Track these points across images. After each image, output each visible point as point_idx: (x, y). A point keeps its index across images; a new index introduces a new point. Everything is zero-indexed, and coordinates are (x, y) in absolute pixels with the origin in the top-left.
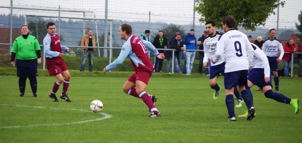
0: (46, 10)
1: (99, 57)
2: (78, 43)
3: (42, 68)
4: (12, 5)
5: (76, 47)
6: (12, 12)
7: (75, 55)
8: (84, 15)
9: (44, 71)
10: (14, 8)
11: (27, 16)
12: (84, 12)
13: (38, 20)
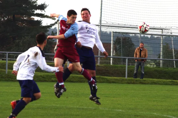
0: (129, 27)
1: (175, 68)
2: (158, 56)
3: (125, 77)
4: (101, 23)
5: (156, 60)
6: (101, 29)
7: (155, 66)
8: (162, 32)
9: (126, 79)
10: (103, 26)
11: (113, 32)
12: (162, 29)
13: (122, 36)
